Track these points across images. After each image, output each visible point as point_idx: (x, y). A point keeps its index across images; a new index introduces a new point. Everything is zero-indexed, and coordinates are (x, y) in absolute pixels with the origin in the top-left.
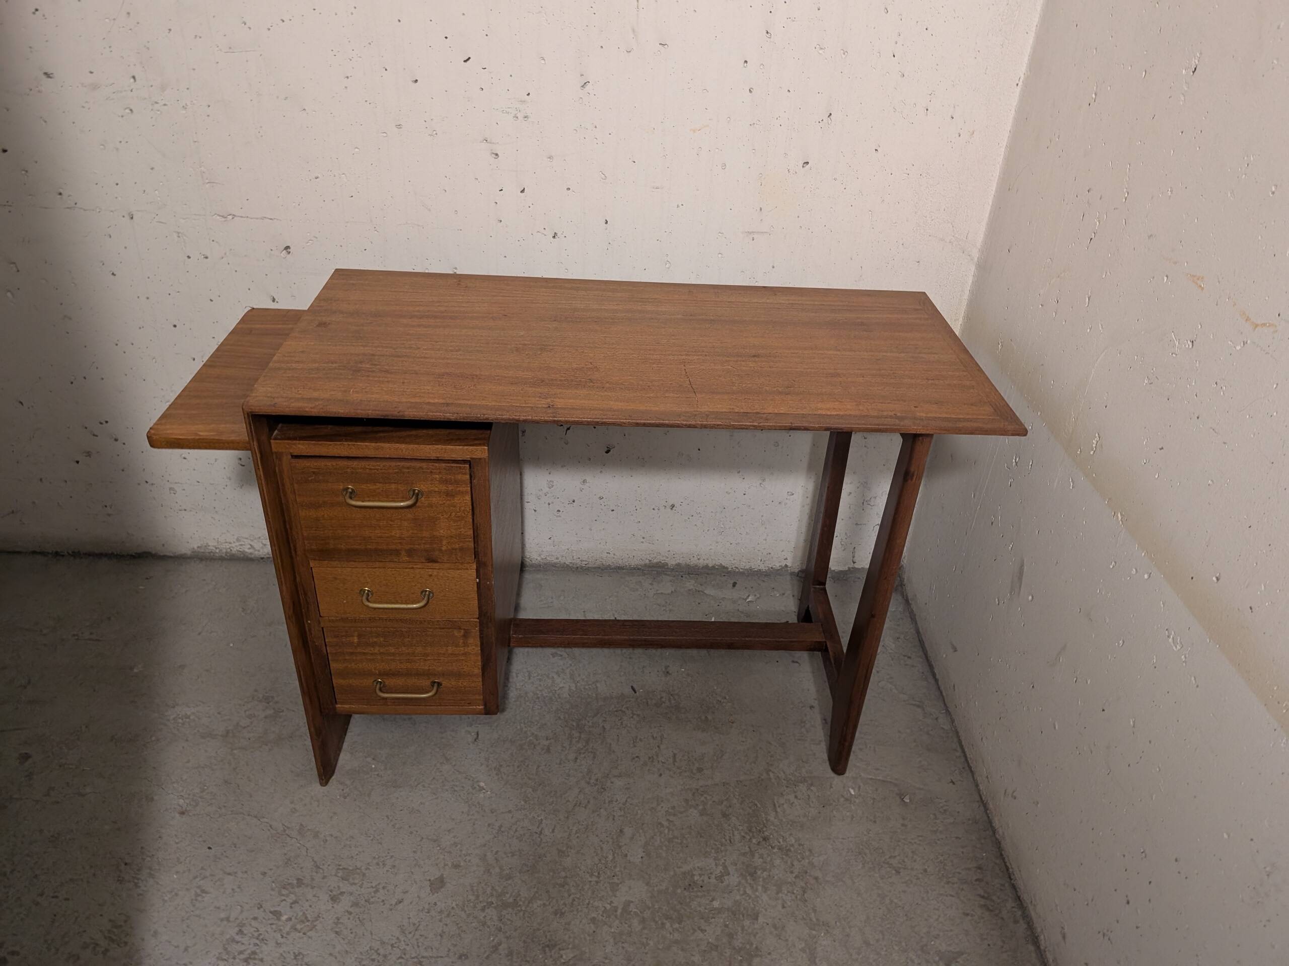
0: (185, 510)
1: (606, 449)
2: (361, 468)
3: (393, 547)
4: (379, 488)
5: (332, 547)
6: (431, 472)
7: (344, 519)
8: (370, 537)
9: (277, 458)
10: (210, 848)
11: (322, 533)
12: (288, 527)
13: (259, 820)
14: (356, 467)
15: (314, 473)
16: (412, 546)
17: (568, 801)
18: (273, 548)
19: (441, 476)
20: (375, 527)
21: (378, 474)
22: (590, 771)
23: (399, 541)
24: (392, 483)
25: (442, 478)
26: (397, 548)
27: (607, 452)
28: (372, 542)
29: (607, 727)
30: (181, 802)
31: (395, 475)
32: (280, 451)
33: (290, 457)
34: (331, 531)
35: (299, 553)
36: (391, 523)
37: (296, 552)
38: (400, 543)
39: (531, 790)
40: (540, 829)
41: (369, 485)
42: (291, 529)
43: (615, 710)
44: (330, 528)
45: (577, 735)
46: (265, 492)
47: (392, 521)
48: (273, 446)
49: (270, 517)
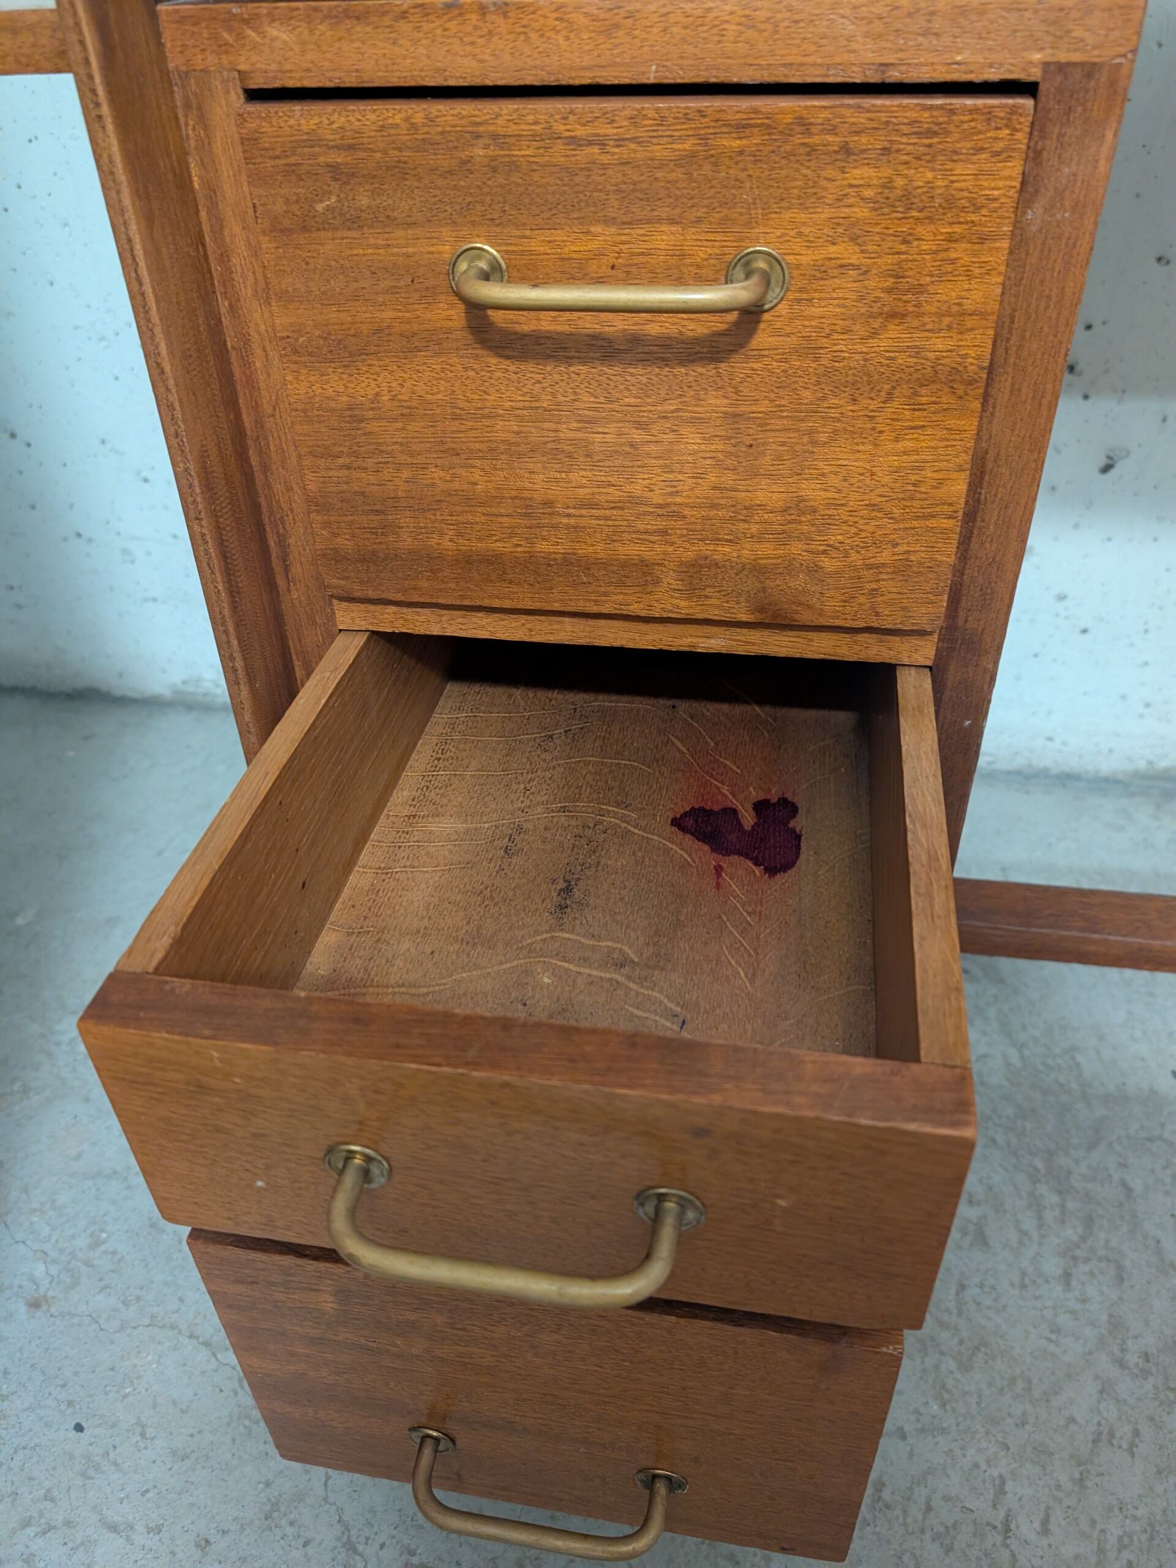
0: (155, 600)
1: (1103, 461)
2: (534, 137)
3: (630, 550)
4: (599, 254)
5: (407, 542)
6: (846, 150)
7: (455, 418)
8: (548, 503)
9: (188, 106)
10: (79, 1428)
11: (372, 479)
12: (254, 461)
13: (214, 1355)
14: (513, 129)
15: (334, 170)
16: (705, 549)
17: (1072, 1420)
18: (197, 528)
19: (886, 172)
20: (570, 456)
21: (604, 167)
22: (1116, 1324)
23: (661, 524)
24: (659, 220)
25: (888, 185)
26: (647, 555)
27: (1106, 469)
28: (555, 527)
29: (1137, 1185)
30: (39, 1270)
31: (678, 174)
32: (198, 62)
33: (237, 98)
34: (405, 474)
35: (296, 570)
36: (637, 436)
37: (287, 569)
38: (664, 532)
39: (952, 1365)
40: (1002, 1513)
41: (559, 235)
42: (266, 469)
43: (1144, 1135)
44: (403, 458)
45: (1055, 1199)
46: (138, 247)
47: (639, 425)
48: (167, 38)
49: (171, 382)
